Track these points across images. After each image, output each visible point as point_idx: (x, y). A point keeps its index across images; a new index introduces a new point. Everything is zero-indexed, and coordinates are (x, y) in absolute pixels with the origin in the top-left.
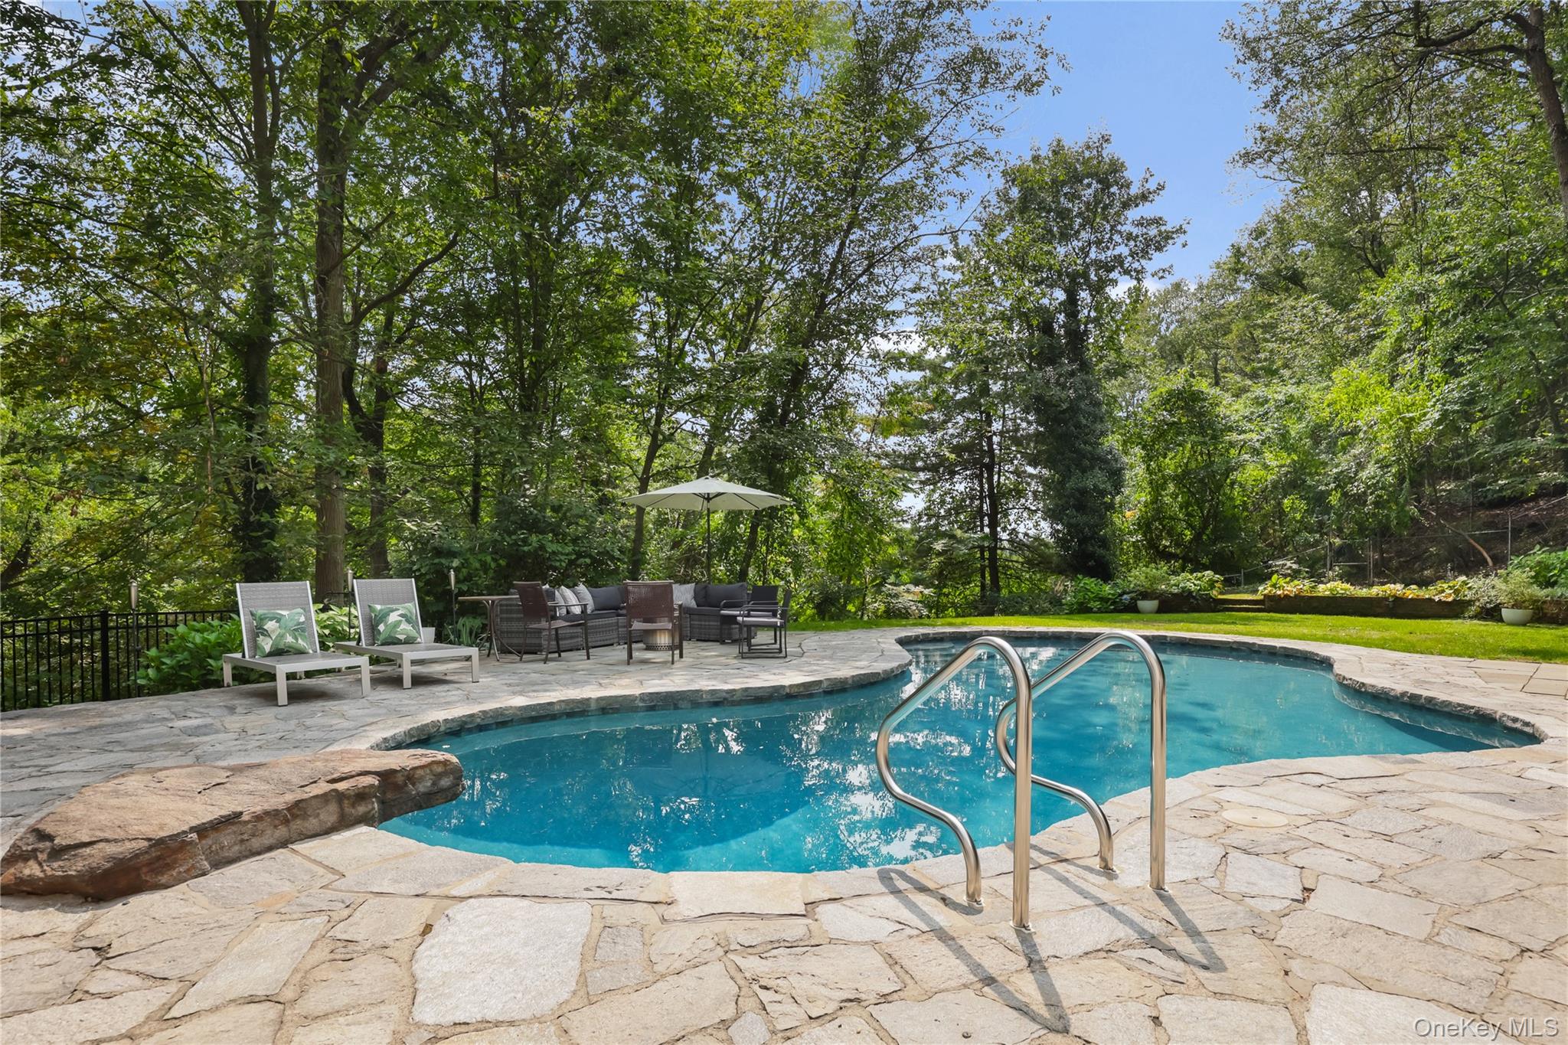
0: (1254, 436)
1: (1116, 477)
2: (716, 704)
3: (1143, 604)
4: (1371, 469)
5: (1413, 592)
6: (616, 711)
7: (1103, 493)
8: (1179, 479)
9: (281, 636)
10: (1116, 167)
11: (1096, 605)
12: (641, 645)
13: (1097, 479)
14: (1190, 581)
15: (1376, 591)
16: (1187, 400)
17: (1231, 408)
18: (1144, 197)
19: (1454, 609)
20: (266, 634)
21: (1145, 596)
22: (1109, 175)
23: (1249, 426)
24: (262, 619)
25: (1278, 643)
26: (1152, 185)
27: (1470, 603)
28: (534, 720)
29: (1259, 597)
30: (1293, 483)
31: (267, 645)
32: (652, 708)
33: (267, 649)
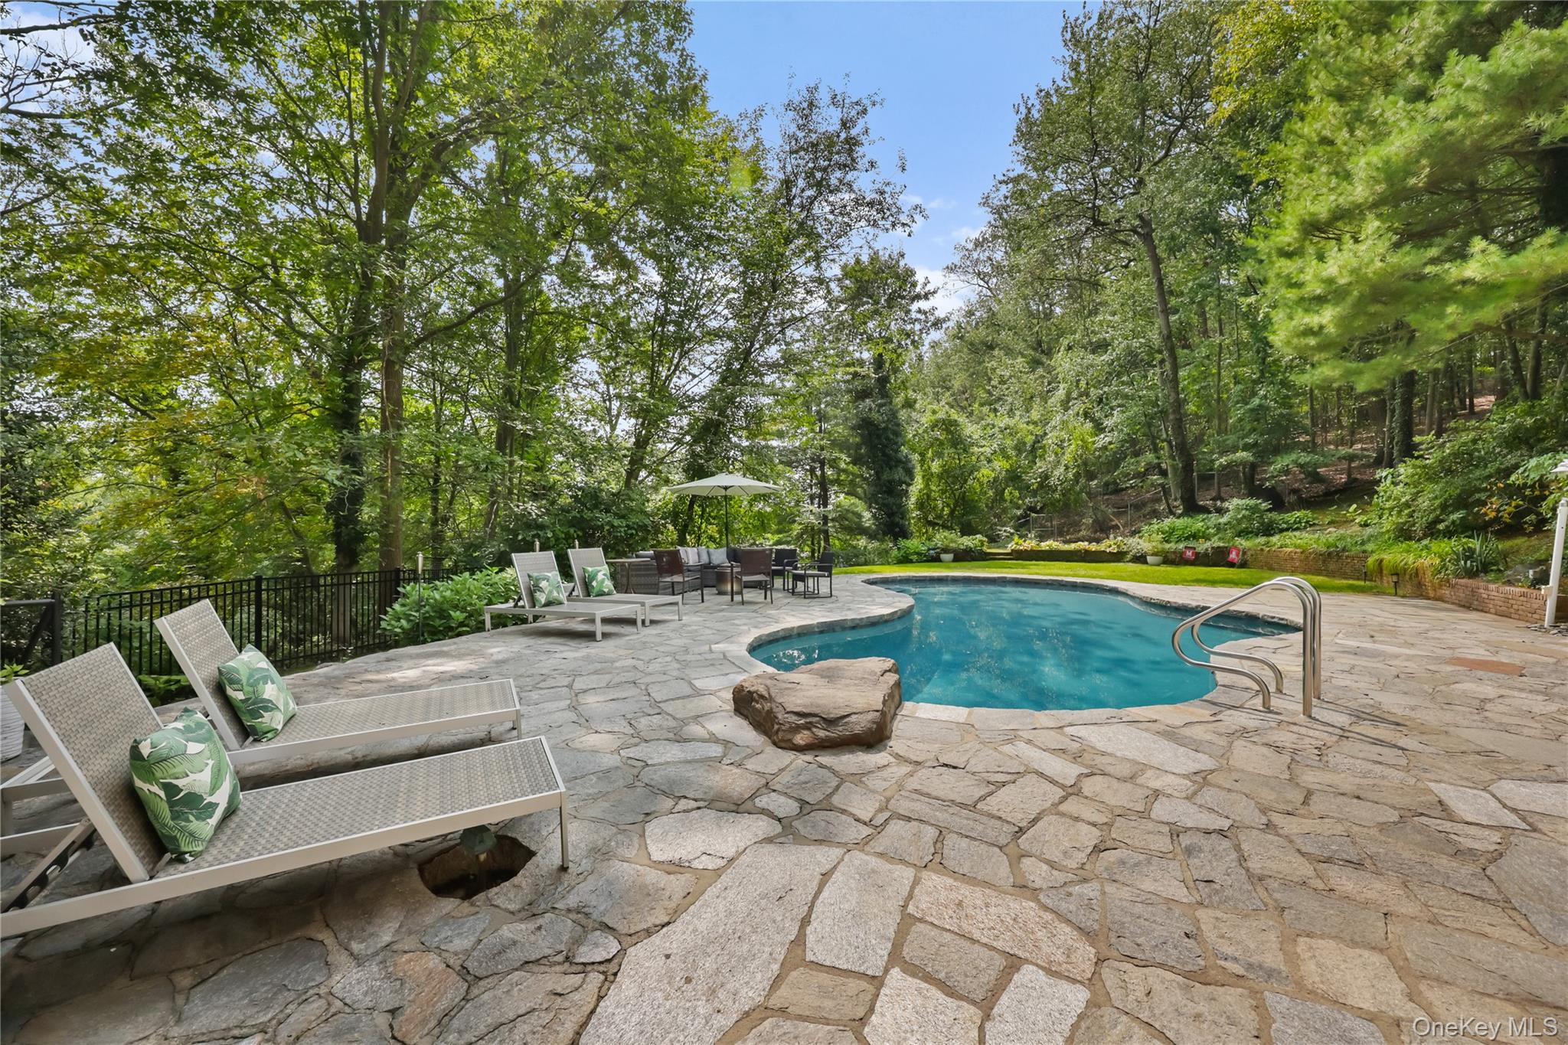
0: (988, 450)
1: (910, 473)
2: (853, 628)
3: (944, 556)
4: (1059, 472)
5: (1093, 547)
6: (805, 634)
7: (901, 483)
8: (940, 477)
9: (551, 592)
10: (910, 273)
11: (915, 557)
12: (714, 590)
13: (899, 474)
14: (967, 542)
15: (1073, 546)
16: (948, 425)
17: (970, 430)
18: (926, 297)
19: (1118, 557)
20: (541, 590)
21: (946, 550)
22: (906, 277)
23: (984, 443)
24: (538, 580)
25: (1079, 580)
26: (930, 287)
27: (1126, 553)
28: (771, 642)
29: (1008, 550)
30: (1014, 477)
31: (542, 598)
32: (821, 632)
33: (543, 601)
